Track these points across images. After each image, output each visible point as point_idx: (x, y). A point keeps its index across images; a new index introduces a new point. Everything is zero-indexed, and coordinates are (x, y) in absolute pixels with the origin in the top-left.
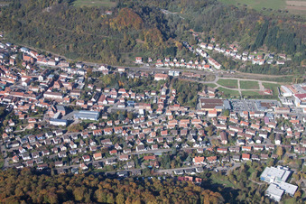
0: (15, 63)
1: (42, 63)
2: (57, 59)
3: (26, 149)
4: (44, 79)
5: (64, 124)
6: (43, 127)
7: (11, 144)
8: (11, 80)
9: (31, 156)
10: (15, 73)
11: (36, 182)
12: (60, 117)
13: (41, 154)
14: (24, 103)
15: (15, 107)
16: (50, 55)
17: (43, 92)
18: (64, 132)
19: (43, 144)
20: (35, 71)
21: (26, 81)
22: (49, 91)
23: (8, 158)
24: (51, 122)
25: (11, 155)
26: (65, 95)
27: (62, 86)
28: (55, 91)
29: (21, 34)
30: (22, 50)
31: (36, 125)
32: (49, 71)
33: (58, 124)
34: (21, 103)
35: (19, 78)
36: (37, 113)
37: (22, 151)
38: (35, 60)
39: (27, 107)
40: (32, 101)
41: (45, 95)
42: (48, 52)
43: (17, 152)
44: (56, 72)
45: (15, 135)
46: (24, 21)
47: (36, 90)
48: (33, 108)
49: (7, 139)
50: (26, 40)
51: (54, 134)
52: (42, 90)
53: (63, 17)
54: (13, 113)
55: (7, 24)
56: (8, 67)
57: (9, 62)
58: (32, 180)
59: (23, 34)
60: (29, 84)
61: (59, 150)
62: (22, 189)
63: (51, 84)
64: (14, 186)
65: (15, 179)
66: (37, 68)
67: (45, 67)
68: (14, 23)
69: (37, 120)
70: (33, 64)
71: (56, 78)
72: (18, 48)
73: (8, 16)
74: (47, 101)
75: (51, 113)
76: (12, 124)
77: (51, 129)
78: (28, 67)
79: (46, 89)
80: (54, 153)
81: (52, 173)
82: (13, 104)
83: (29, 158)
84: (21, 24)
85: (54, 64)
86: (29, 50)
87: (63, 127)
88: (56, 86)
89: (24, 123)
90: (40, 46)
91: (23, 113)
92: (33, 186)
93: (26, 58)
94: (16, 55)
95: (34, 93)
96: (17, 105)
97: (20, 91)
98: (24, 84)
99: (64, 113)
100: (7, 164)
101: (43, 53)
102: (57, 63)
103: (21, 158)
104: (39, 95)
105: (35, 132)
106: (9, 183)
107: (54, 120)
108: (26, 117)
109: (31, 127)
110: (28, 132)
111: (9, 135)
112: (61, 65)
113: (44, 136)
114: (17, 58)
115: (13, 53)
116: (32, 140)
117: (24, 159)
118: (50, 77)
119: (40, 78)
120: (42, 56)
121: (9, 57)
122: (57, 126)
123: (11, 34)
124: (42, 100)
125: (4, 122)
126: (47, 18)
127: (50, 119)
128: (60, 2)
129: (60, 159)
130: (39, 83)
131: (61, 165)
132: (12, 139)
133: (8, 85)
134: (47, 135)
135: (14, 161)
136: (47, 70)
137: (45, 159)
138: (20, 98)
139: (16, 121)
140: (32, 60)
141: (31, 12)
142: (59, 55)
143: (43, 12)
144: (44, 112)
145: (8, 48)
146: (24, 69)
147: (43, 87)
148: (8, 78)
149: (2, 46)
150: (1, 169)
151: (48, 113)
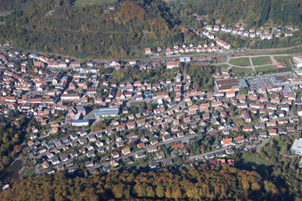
0: (27, 70)
1: (52, 66)
2: (67, 61)
3: (54, 153)
4: (59, 82)
5: (86, 124)
6: (66, 129)
7: (38, 150)
8: (26, 87)
9: (60, 160)
10: (28, 80)
11: (73, 185)
12: (81, 117)
13: (69, 157)
14: (43, 109)
15: (35, 114)
16: (59, 58)
17: (60, 95)
18: (88, 132)
19: (70, 146)
20: (47, 75)
21: (41, 87)
22: (65, 93)
23: (38, 165)
24: (73, 124)
25: (40, 161)
26: (82, 95)
27: (77, 87)
28: (71, 93)
29: (27, 40)
30: (31, 56)
31: (59, 129)
32: (62, 74)
33: (81, 124)
34: (40, 109)
35: (34, 84)
36: (58, 117)
37: (50, 156)
38: (46, 64)
39: (46, 112)
40: (51, 105)
41: (62, 98)
42: (57, 55)
43: (46, 157)
44: (69, 74)
45: (40, 141)
46: (28, 28)
47: (52, 94)
48: (53, 112)
49: (33, 146)
50: (33, 46)
51: (79, 135)
52: (58, 93)
53: (67, 18)
54: (35, 120)
55: (12, 32)
56: (20, 75)
57: (20, 69)
58: (67, 184)
59: (30, 40)
60: (44, 89)
61: (87, 150)
62: (61, 194)
63: (66, 86)
64: (52, 192)
65: (52, 184)
66: (49, 72)
67: (57, 70)
68: (19, 31)
69: (60, 124)
70: (45, 68)
71: (70, 79)
72: (27, 55)
73: (11, 24)
74: (65, 103)
75: (72, 114)
76: (36, 131)
77: (74, 131)
78: (40, 73)
79: (62, 91)
80: (82, 154)
81: (86, 174)
82: (32, 110)
83: (58, 162)
84: (26, 31)
85: (65, 66)
86: (39, 55)
87: (86, 127)
88: (72, 87)
89: (47, 128)
90: (49, 50)
91: (44, 118)
92: (71, 189)
93: (36, 64)
94: (26, 62)
95: (51, 97)
96: (37, 111)
97: (37, 97)
98: (40, 89)
99: (84, 113)
100: (37, 171)
101: (53, 57)
102: (68, 64)
103: (50, 163)
104: (57, 99)
105: (59, 135)
106: (45, 190)
107: (76, 121)
108: (47, 122)
109: (54, 131)
110: (52, 136)
111: (34, 142)
112: (73, 66)
113: (69, 138)
114: (28, 65)
115: (23, 61)
116: (58, 144)
117: (54, 163)
118: (64, 79)
119: (55, 82)
120: (52, 60)
121: (20, 65)
122: (80, 127)
123: (18, 42)
124: (60, 103)
125: (28, 130)
126: (50, 21)
127: (72, 121)
128: (61, 4)
129: (90, 159)
130: (54, 87)
131: (92, 165)
132: (38, 146)
133: (24, 92)
134: (72, 137)
135: (45, 167)
136: (60, 73)
137: (75, 161)
138: (38, 104)
139: (39, 127)
140: (43, 65)
141: (34, 18)
142: (68, 56)
143: (46, 15)
144: (65, 115)
145: (17, 56)
146: (37, 75)
147: (59, 90)
148: (23, 85)
149: (11, 56)
150: (33, 176)
151: (68, 115)
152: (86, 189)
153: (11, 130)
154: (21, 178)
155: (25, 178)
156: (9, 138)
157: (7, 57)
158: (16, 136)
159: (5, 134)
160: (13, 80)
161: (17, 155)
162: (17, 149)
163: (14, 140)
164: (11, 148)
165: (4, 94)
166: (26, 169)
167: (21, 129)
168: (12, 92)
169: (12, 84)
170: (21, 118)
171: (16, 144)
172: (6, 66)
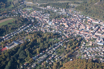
0: (85, 22)
1: (94, 22)
2: (99, 21)
3: (89, 52)
4: (95, 28)
5: (102, 44)
6: (95, 45)
7: (84, 50)
8: (84, 28)
9: (91, 55)
10: (85, 25)
11: (94, 65)
12: (101, 42)
13: (94, 55)
14: (88, 36)
15: (85, 37)
16: (97, 20)
17: (95, 33)
18: (103, 47)
19: (95, 51)
20: (91, 25)
21: (88, 28)
22: (97, 32)
23: (83, 55)
24: (98, 44)
25: (84, 54)
26: (102, 34)
27: (101, 31)
29: (87, 12)
30: (87, 17)
31: (92, 44)
32: (97, 25)
33: (100, 44)
35: (86, 27)
36: (93, 40)
37: (88, 53)
38: (92, 21)
39: (89, 37)
40: (91, 36)
41: (95, 34)
42: (96, 18)
43: (86, 53)
44: (99, 26)
45: (85, 47)
48: (91, 38)
49: (82, 48)
50: (88, 14)
51: (99, 48)
53: (102, 6)
54: (85, 40)
55: (82, 8)
56: (82, 23)
57: (82, 21)
58: (92, 64)
60: (89, 29)
61: (101, 54)
62: (90, 67)
63: (97, 30)
64: (87, 66)
65: (87, 63)
66: (92, 24)
67: (95, 24)
68: (85, 8)
69: (93, 42)
71: (99, 28)
72: (86, 17)
73: (82, 6)
74: (96, 36)
75: (98, 40)
76: (84, 43)
77: (98, 46)
78: (89, 24)
79: (96, 31)
80: (99, 55)
81: (99, 62)
82: (84, 36)
83: (90, 56)
84: (87, 9)
85: (98, 23)
86: (90, 18)
87: (102, 46)
88: (99, 31)
89: (88, 43)
90: (93, 16)
91: (88, 40)
93: (88, 20)
94: (85, 19)
95: (92, 33)
96: (86, 37)
97: (87, 32)
98: (88, 29)
99: (102, 41)
100: (82, 57)
101: (94, 19)
102: (99, 22)
103: (87, 55)
104: (93, 34)
105: (92, 46)
106: (84, 64)
107: (99, 43)
108: (89, 41)
109: (91, 45)
110: (90, 46)
111: (83, 47)
112: (101, 23)
113: (95, 48)
114: (85, 20)
115: (84, 19)
116: (91, 49)
117: (89, 56)
118: (97, 27)
119: (94, 28)
120: (94, 20)
121: (83, 20)
122: (100, 45)
123: (83, 12)
124: (94, 35)
125: (82, 42)
126: (96, 6)
127: (97, 42)
128: (101, 1)
129: (101, 57)
130: (93, 29)
131: (102, 59)
132: (84, 48)
133: (82, 29)
134: (96, 48)
135: (85, 56)
136: (96, 25)
137: (96, 57)
138: (87, 34)
139: (86, 42)
140: (90, 21)
141: (90, 5)
142: (100, 20)
143: (95, 4)
144: (95, 40)
145: (82, 17)
146: (88, 24)
147: (95, 31)
148: (82, 27)
149: (80, 16)
150: (80, 58)
151: (96, 40)
152: (99, 68)
153: (76, 41)
154: (77, 58)
155: (78, 58)
156: (75, 44)
157: (79, 17)
158: (77, 43)
159: (74, 42)
160: (79, 25)
161: (77, 50)
162: (77, 48)
163: (76, 45)
164: (75, 47)
165: (76, 29)
166: (78, 55)
167: (79, 41)
168: (79, 28)
169: (79, 26)
170: (80, 38)
171: (77, 46)
172: (78, 19)
